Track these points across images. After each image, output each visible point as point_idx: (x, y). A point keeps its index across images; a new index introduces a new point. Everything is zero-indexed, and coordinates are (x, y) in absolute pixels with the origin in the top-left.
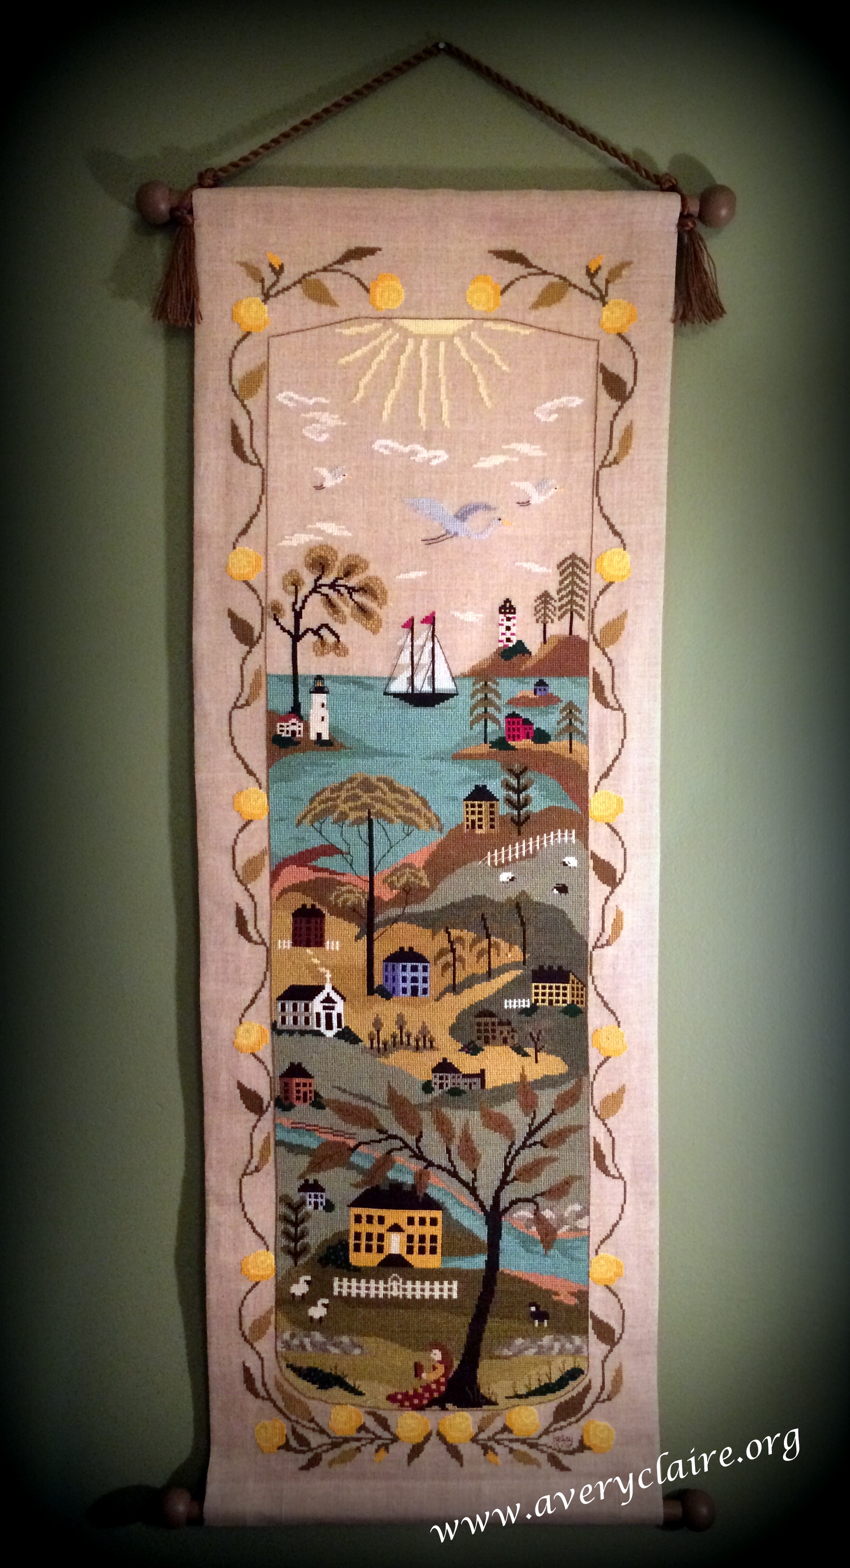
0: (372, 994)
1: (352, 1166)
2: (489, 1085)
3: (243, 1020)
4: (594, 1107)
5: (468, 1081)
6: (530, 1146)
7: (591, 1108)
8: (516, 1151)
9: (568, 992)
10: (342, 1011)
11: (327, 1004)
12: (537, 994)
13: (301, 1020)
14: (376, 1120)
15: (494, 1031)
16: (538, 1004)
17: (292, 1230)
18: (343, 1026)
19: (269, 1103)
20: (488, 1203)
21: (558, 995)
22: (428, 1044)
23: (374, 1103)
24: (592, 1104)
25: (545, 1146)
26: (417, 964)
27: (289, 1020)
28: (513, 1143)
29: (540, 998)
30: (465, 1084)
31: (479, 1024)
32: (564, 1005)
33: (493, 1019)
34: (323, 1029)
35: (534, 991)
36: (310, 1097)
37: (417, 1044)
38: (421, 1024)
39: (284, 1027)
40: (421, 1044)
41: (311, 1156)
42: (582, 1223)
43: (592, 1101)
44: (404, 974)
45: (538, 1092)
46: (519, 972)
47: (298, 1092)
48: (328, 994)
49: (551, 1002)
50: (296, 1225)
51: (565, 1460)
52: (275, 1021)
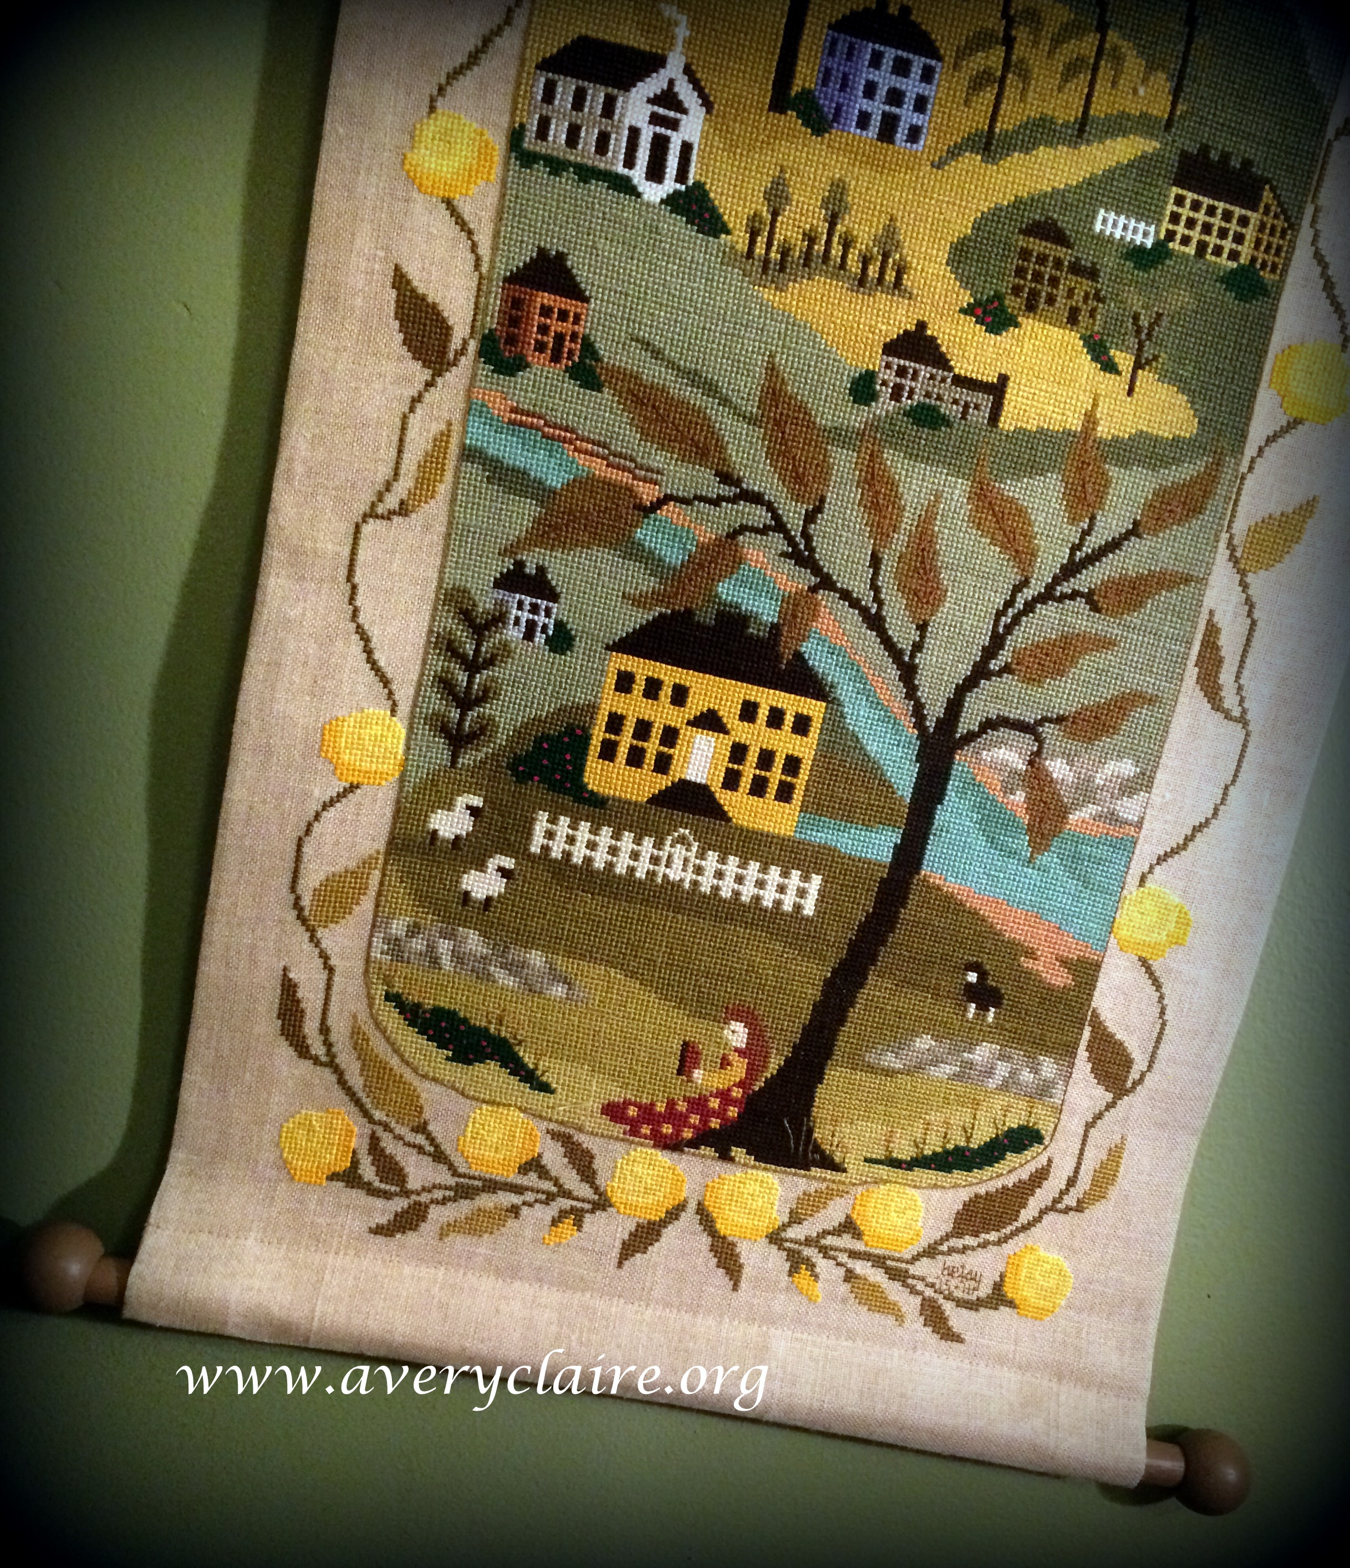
0: (783, 111)
1: (637, 553)
2: (1007, 422)
3: (439, 103)
4: (1231, 538)
5: (964, 395)
6: (1062, 598)
7: (1224, 536)
8: (1026, 604)
9: (1250, 233)
10: (695, 139)
11: (661, 111)
12: (1175, 218)
13: (589, 138)
14: (721, 447)
15: (1054, 281)
16: (1171, 245)
17: (462, 677)
18: (691, 182)
19: (465, 342)
20: (935, 711)
21: (1223, 234)
22: (890, 276)
23: (725, 401)
24: (1229, 527)
25: (1095, 608)
26: (911, 56)
27: (557, 131)
28: (1025, 583)
29: (1181, 229)
30: (955, 402)
31: (1025, 254)
32: (1230, 263)
33: (1061, 252)
34: (638, 175)
35: (1171, 207)
36: (571, 352)
37: (865, 269)
38: (884, 219)
39: (541, 148)
40: (873, 271)
41: (541, 503)
42: (1128, 808)
43: (1231, 522)
44: (874, 76)
45: (1113, 471)
46: (1149, 146)
47: (544, 329)
48: (671, 82)
49: (1202, 247)
50: (473, 667)
51: (957, 1318)
52: (522, 126)
